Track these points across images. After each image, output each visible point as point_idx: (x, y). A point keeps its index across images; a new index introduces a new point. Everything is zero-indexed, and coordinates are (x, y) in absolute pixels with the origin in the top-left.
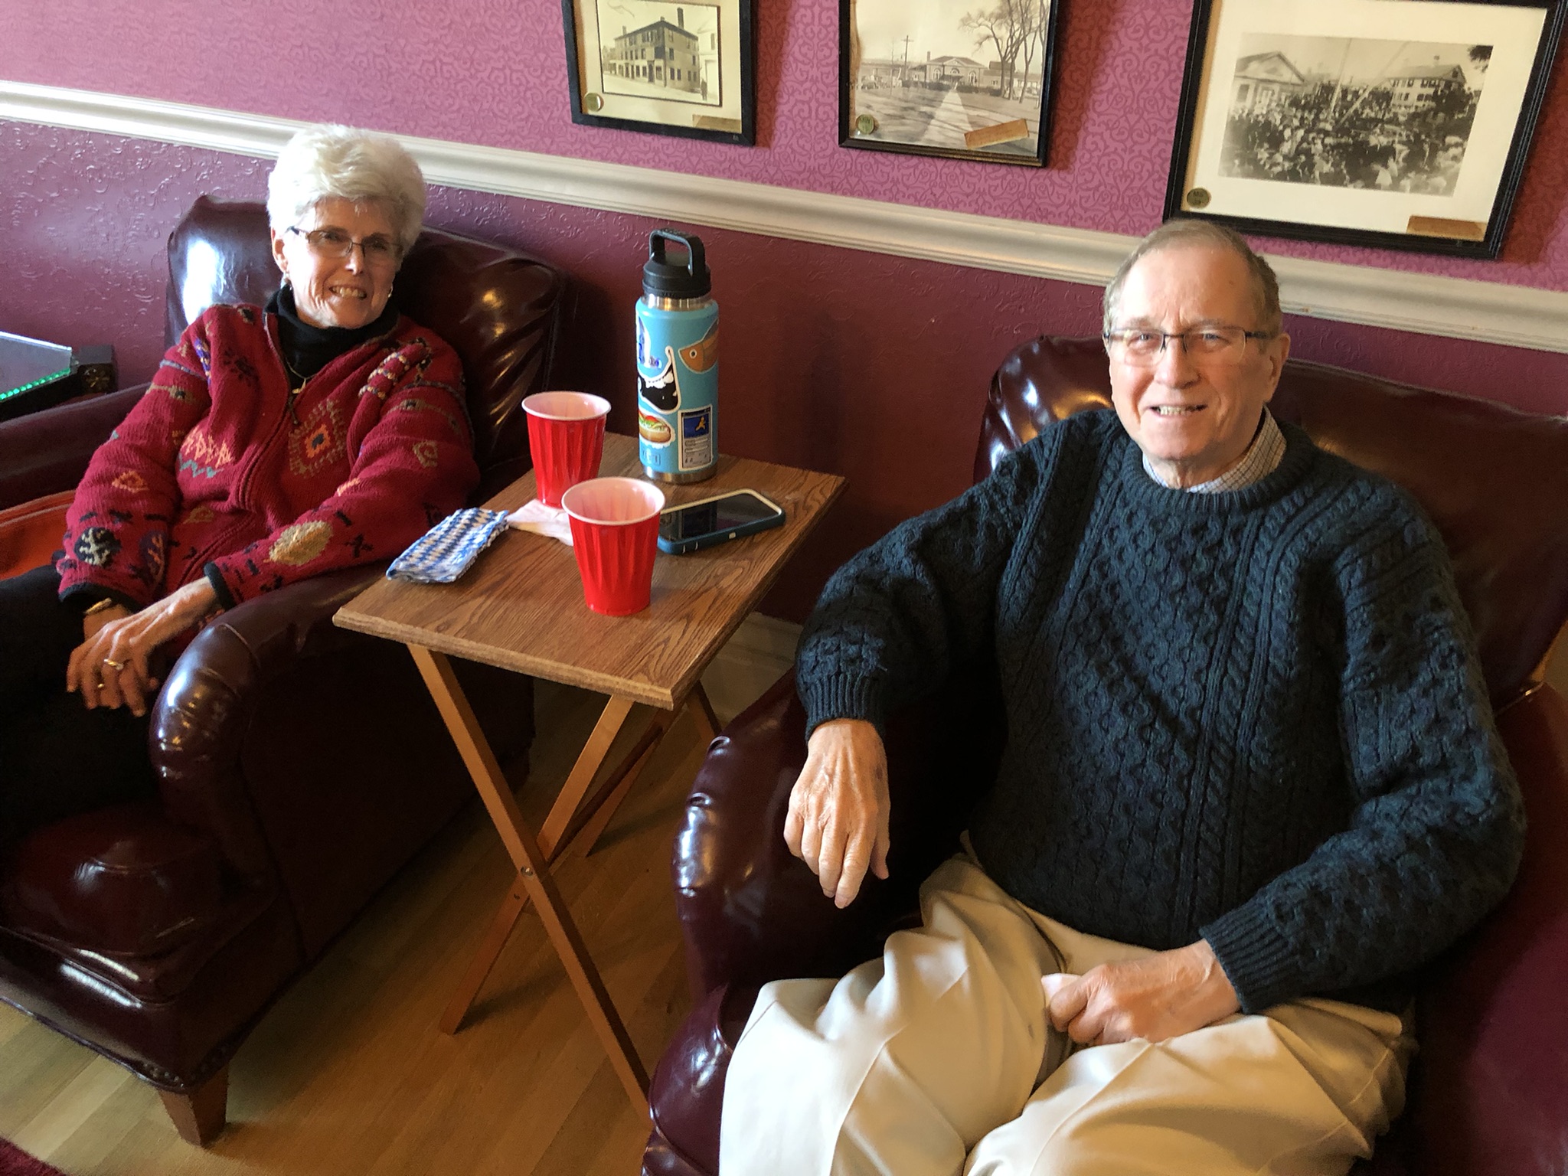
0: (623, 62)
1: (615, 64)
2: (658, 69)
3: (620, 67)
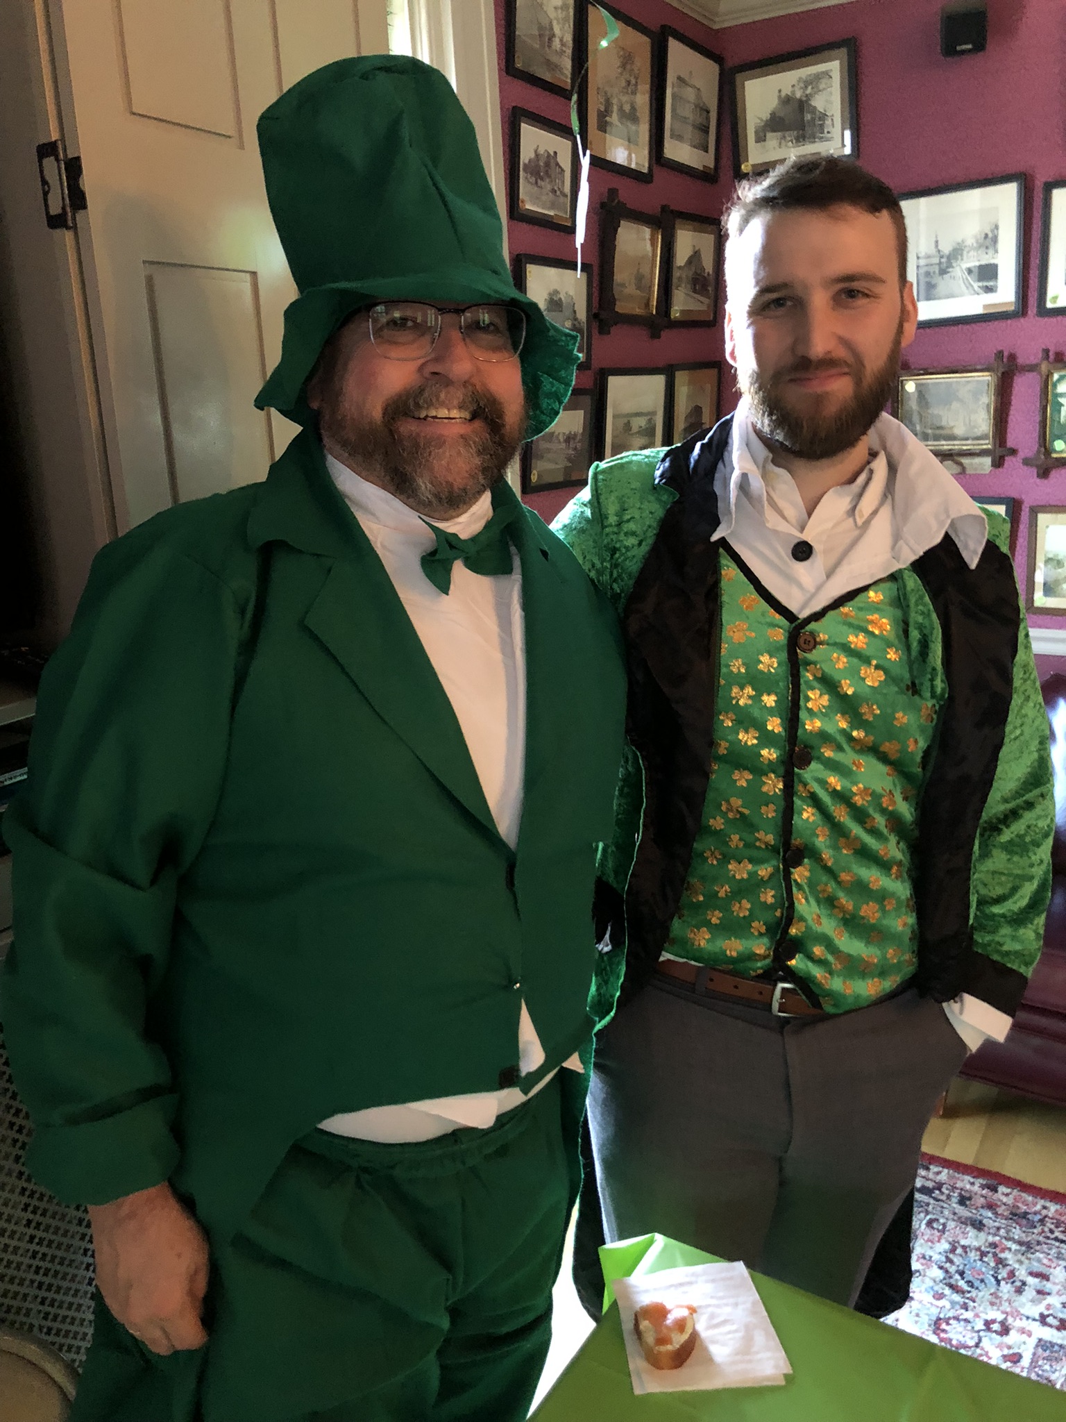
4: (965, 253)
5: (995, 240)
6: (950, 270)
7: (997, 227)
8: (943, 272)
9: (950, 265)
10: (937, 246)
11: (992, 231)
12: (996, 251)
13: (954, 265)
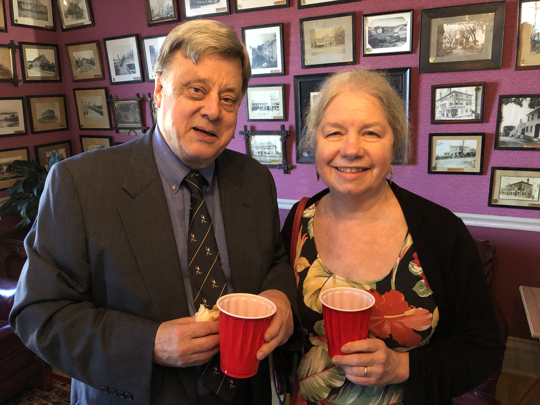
0: (507, 192)
1: (504, 192)
2: (518, 193)
3: (506, 193)
4: (126, 60)
5: (133, 55)
6: (123, 65)
7: (133, 52)
8: (121, 66)
9: (122, 64)
10: (118, 57)
11: (132, 53)
12: (134, 60)
13: (124, 63)
